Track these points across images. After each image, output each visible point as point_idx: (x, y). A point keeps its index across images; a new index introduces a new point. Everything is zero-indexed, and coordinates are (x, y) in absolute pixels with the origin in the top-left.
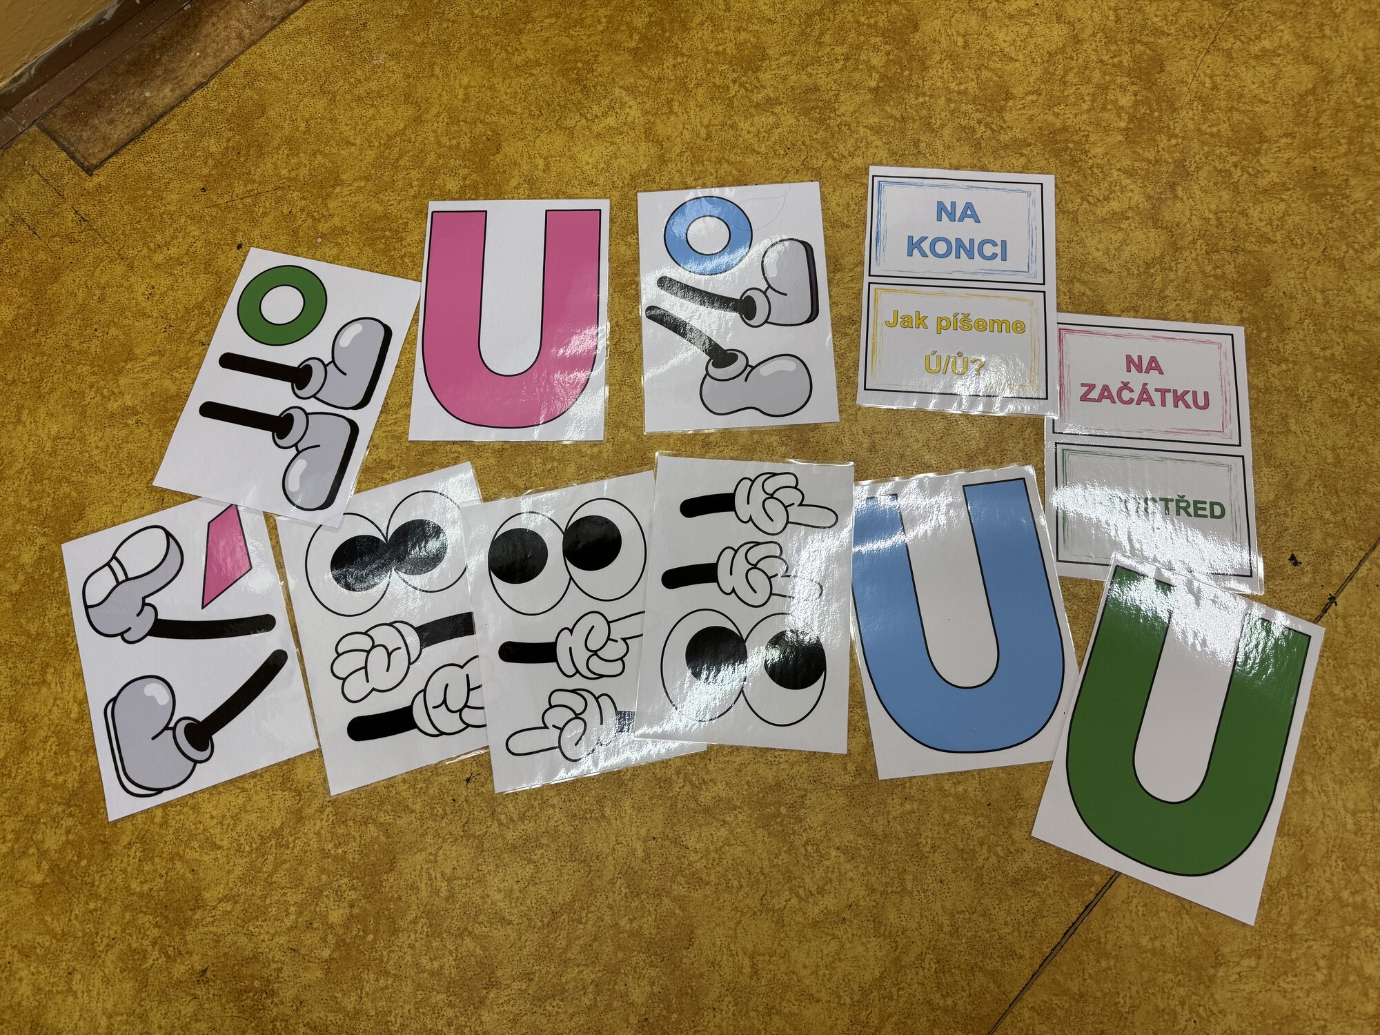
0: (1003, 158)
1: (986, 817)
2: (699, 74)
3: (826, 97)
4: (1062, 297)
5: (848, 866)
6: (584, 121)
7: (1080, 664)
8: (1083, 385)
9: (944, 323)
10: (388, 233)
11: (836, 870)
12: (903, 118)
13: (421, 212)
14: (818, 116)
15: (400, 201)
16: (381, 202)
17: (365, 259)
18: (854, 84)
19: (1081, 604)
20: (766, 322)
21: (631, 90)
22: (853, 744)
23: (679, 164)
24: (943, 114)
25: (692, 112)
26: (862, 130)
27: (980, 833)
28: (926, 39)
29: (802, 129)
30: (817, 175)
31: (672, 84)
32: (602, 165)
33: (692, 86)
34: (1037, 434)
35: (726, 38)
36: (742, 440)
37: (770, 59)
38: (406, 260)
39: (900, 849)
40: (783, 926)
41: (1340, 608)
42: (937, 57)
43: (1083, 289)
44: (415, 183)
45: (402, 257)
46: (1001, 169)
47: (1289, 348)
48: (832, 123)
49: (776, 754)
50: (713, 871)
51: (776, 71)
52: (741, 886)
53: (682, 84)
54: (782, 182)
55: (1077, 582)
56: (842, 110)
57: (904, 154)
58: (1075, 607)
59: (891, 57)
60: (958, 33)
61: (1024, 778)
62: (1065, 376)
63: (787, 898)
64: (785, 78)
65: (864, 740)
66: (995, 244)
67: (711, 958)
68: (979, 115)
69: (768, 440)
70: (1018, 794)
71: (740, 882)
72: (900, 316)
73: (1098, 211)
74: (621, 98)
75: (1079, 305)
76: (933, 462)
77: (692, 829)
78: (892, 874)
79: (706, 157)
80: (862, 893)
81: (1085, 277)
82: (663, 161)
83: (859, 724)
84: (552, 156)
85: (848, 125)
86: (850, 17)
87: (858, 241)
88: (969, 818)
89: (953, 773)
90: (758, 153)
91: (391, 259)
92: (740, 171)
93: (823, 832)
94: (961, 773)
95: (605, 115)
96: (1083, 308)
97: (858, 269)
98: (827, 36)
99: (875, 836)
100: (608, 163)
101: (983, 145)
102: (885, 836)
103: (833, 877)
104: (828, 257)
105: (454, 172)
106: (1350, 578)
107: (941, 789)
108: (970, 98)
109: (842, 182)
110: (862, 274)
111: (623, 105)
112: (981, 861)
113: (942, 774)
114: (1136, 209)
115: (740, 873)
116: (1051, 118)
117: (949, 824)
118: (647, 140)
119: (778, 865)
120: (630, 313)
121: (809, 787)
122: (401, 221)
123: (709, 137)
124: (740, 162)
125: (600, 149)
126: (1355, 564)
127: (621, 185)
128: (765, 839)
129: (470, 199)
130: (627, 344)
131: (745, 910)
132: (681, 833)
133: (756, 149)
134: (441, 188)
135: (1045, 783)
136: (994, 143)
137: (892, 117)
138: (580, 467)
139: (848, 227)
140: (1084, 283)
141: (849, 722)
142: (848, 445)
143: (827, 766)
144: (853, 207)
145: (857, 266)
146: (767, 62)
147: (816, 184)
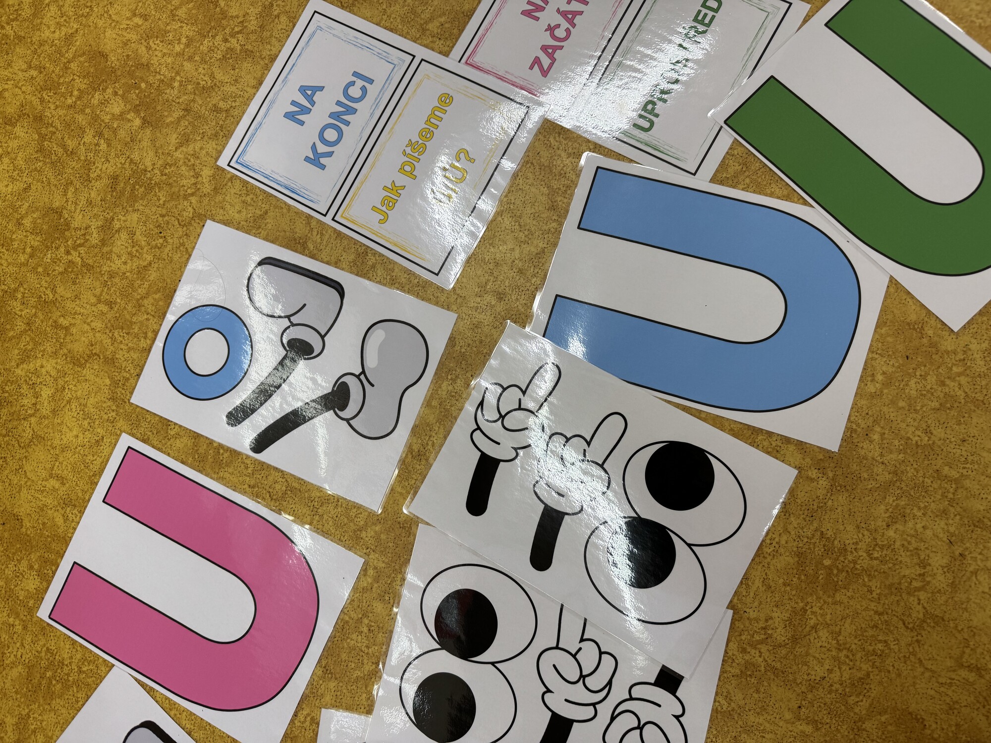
0: (271, 36)
1: (919, 366)
2: (44, 283)
3: (128, 173)
4: (436, 46)
5: (910, 524)
6: (33, 420)
7: (805, 203)
8: (531, 68)
9: (408, 168)
10: (49, 674)
11: (909, 538)
12: (185, 110)
13: (43, 628)
14: (142, 189)
15: (22, 645)
16: (13, 665)
17: (64, 711)
18: (129, 140)
19: (747, 173)
20: (323, 337)
21: (26, 357)
22: (791, 460)
23: (122, 346)
24: (200, 70)
25: (77, 308)
26: (177, 154)
27: (932, 379)
28: (119, 51)
29: (147, 211)
30: (201, 218)
31: (40, 314)
32: (86, 423)
33: (51, 296)
34: (559, 134)
35: (21, 241)
36: (432, 419)
37: (63, 208)
38: (85, 669)
39: (915, 466)
40: (943, 620)
42: (142, 50)
43: (436, 23)
44: (11, 620)
45: (80, 671)
46: (282, 43)
48: (157, 179)
49: (768, 541)
50: (858, 663)
51: (79, 208)
52: (885, 642)
53: (45, 305)
54: (190, 256)
55: (723, 165)
56: (149, 164)
57: (222, 127)
58: (747, 181)
59: (120, 92)
60: (128, 19)
61: (896, 311)
62: (514, 80)
63: (916, 601)
64: (90, 203)
65: (792, 448)
66: (353, 83)
67: (945, 707)
68: (219, 38)
69: (443, 393)
70: (908, 324)
71: (880, 641)
72: (380, 207)
74: (28, 371)
75: (451, 34)
76: (541, 245)
77: (806, 664)
78: (936, 486)
79: (128, 317)
80: (942, 524)
81: (426, 16)
82: (110, 361)
83: (774, 444)
84: (52, 469)
85: (166, 165)
86: (61, 112)
87: (285, 211)
88: (912, 383)
89: (862, 377)
90: (150, 264)
91: (76, 683)
92: (158, 291)
93: (866, 533)
94: (864, 369)
95: (37, 396)
96: (455, 31)
97: (313, 224)
98: (69, 142)
99: (891, 483)
100: (87, 416)
101: (250, 47)
102: (895, 473)
103: (914, 544)
104: (287, 246)
105: (19, 575)
107: (872, 396)
108: (198, 37)
109: (219, 198)
110: (319, 221)
111: (36, 372)
112: (960, 393)
113: (858, 388)
115: (872, 636)
117: (910, 406)
118: (82, 366)
119: (879, 594)
120: (247, 468)
121: (815, 525)
122: (43, 654)
123: (110, 304)
124: (150, 285)
125: (69, 417)
127: (114, 414)
128: (849, 594)
129: (54, 573)
130: (278, 487)
131: (911, 650)
132: (806, 677)
133: (145, 263)
134: (29, 596)
135: (909, 293)
136: (253, 37)
137: (179, 120)
138: (381, 598)
139: (266, 213)
140: (431, 19)
141: (768, 453)
142: (486, 318)
143: (801, 496)
144: (248, 199)
145: (309, 223)
146: (65, 212)
147: (209, 222)
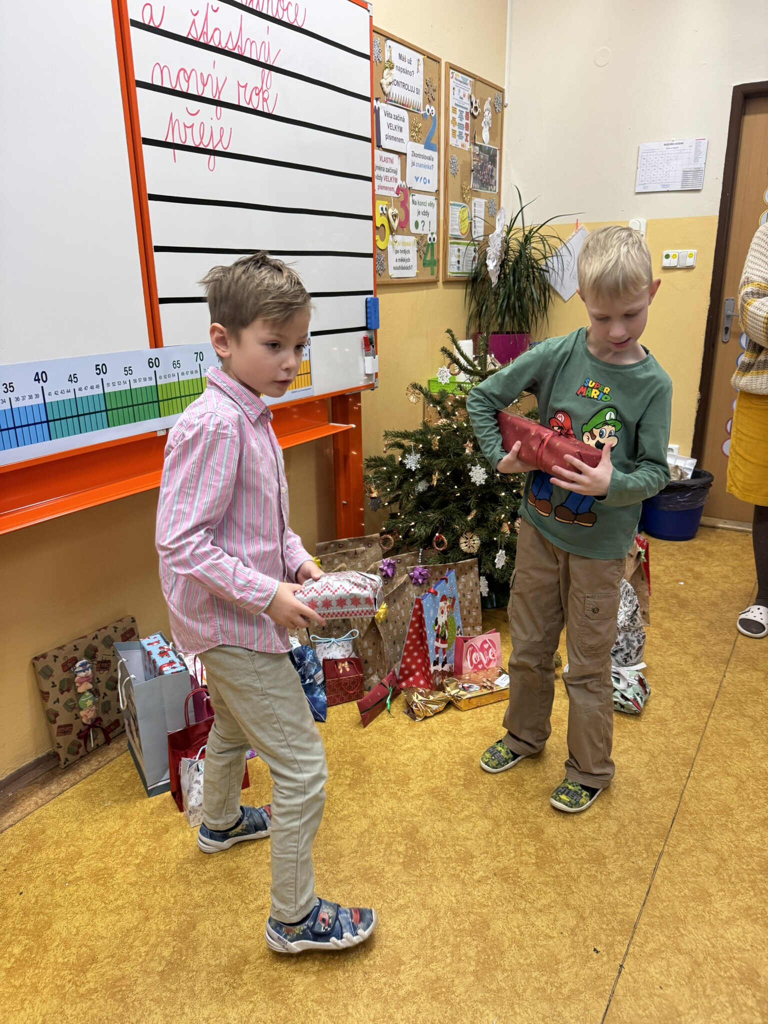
41: (626, 970)
47: (561, 857)
73: (459, 816)
106: (626, 954)
114: (476, 813)
116: (430, 784)
126: (626, 947)
